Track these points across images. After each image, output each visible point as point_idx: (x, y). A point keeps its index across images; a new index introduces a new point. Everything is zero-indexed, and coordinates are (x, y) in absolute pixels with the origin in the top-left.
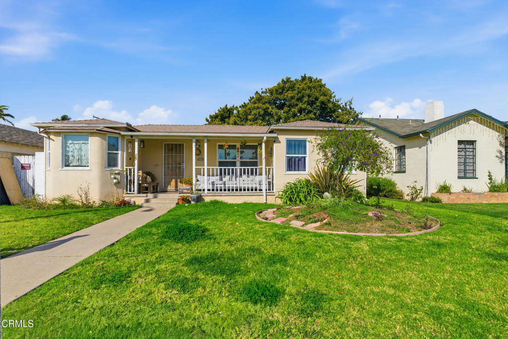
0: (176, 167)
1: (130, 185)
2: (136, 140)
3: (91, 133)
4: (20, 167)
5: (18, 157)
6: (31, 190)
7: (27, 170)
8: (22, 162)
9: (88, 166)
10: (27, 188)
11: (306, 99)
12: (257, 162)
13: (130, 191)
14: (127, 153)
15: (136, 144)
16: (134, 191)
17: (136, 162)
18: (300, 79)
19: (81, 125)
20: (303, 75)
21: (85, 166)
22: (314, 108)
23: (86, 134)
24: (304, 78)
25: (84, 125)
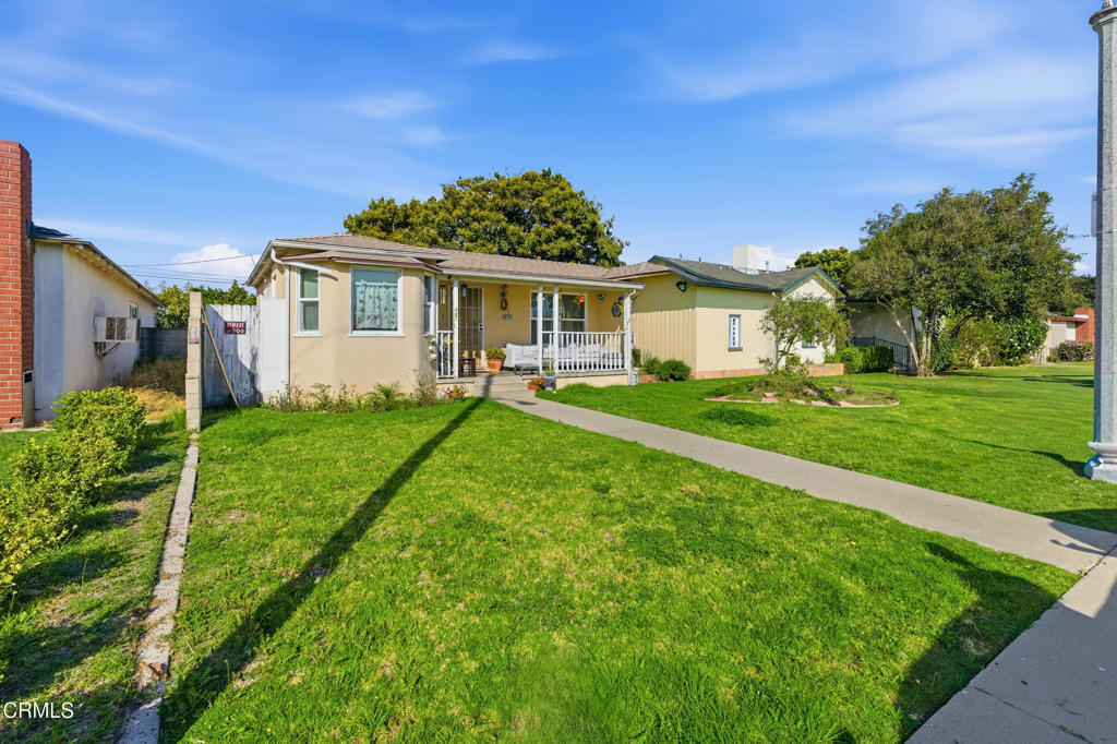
0: (469, 329)
1: (446, 364)
2: (456, 283)
3: (406, 269)
4: (221, 328)
5: (217, 307)
6: (247, 377)
7: (239, 336)
8: (227, 318)
9: (396, 329)
10: (238, 372)
11: (569, 215)
12: (582, 322)
13: (446, 373)
14: (440, 306)
15: (456, 291)
16: (452, 373)
17: (456, 322)
18: (541, 172)
19: (374, 251)
20: (546, 169)
21: (390, 329)
22: (578, 231)
23: (393, 270)
24: (546, 175)
25: (379, 252)
